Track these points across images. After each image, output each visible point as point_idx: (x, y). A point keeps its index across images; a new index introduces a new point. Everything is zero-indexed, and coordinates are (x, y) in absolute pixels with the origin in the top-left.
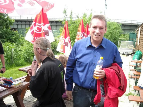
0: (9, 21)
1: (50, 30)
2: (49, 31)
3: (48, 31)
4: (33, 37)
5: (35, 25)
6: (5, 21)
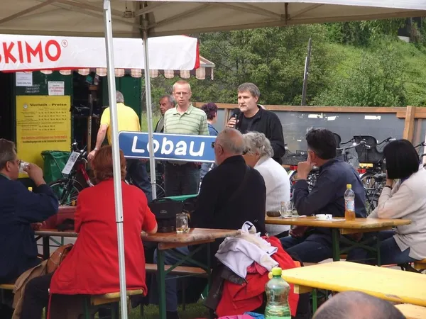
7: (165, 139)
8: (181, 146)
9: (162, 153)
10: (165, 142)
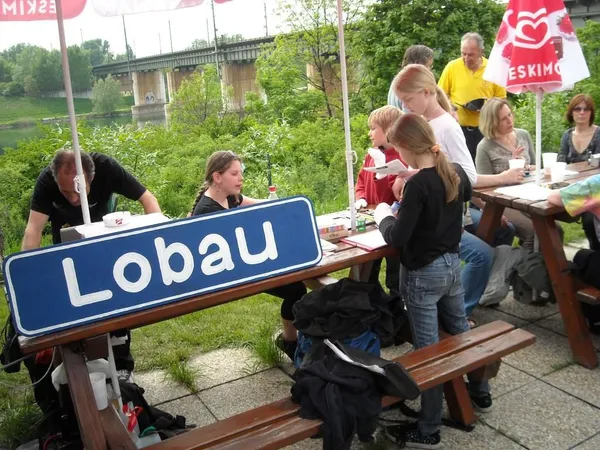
0: (494, 13)
1: (567, 35)
2: (564, 40)
3: (560, 38)
4: (511, 67)
5: (513, 21)
6: (477, 15)
7: (159, 242)
8: (214, 248)
9: (167, 281)
10: (164, 251)
